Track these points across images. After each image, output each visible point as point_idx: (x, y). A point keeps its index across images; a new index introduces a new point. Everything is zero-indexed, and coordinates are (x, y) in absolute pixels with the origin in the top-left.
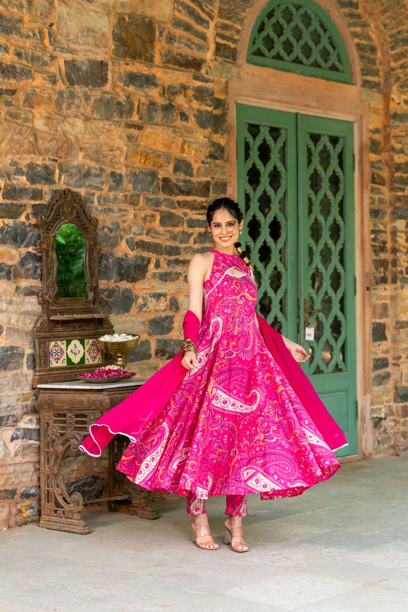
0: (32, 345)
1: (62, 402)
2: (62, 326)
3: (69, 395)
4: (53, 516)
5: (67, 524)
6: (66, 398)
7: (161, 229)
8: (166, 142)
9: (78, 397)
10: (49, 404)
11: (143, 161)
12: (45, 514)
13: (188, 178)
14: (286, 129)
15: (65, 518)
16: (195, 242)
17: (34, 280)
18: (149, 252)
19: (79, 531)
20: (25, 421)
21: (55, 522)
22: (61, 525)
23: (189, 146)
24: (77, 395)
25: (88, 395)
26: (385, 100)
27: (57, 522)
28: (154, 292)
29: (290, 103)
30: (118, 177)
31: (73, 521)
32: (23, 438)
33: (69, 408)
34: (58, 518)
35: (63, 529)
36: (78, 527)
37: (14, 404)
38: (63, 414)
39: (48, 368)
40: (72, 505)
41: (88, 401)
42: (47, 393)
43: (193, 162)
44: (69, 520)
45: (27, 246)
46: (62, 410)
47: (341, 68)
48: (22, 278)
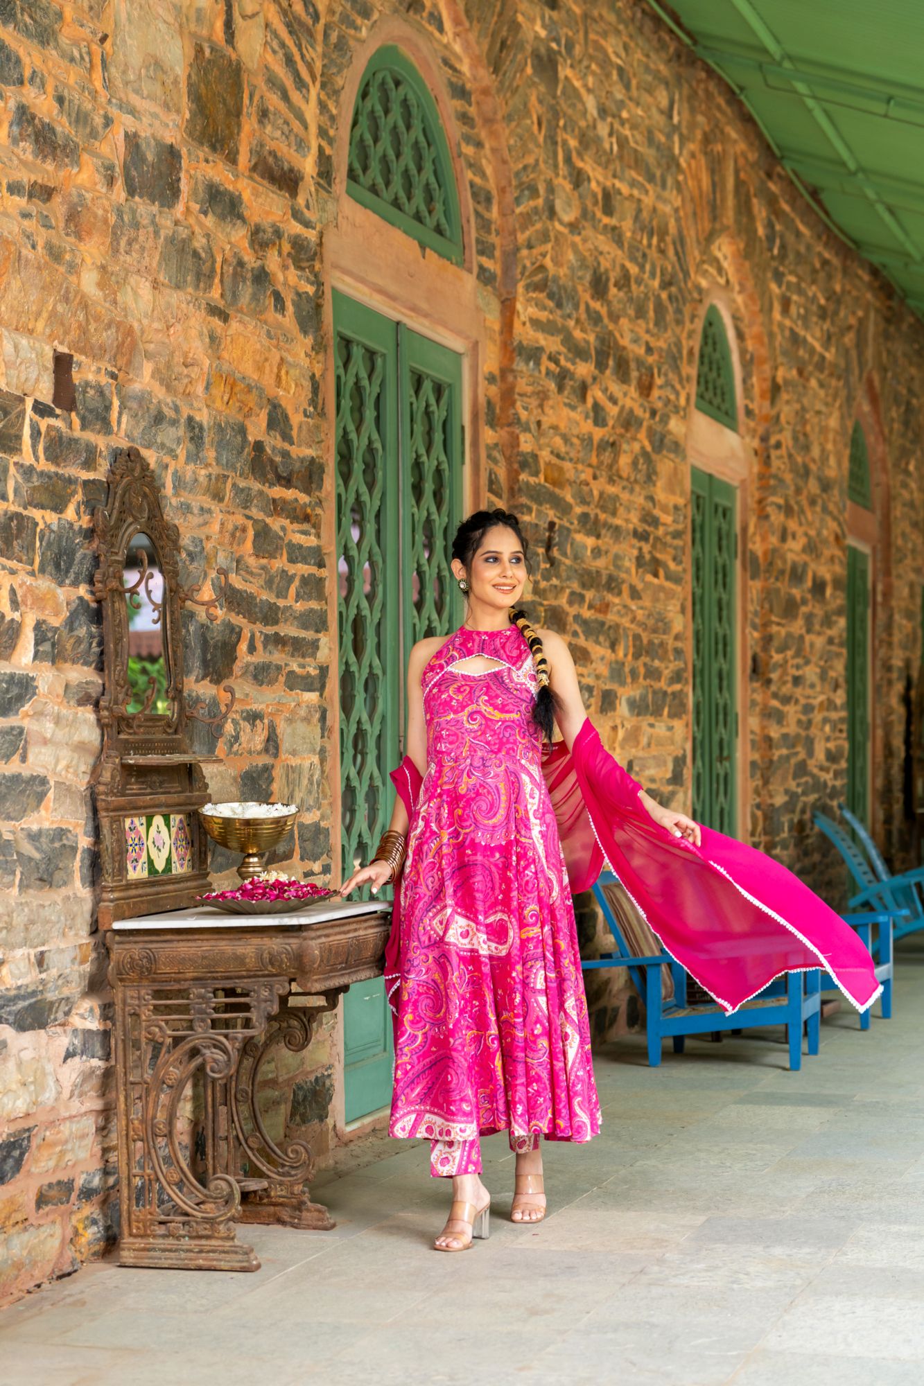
0: (90, 828)
1: (183, 961)
2: (137, 782)
3: (199, 944)
4: (154, 1237)
5: (201, 1252)
6: (192, 951)
7: (252, 561)
8: (258, 358)
9: (226, 946)
10: (142, 967)
11: (226, 398)
12: (131, 1235)
13: (286, 446)
14: (384, 355)
15: (191, 1238)
16: (298, 597)
17: (85, 668)
18: (238, 614)
19: (237, 1265)
20: (81, 1011)
21: (164, 1250)
22: (183, 1255)
23: (287, 373)
24: (224, 943)
25: (256, 941)
26: (502, 312)
27: (170, 1251)
28: (248, 708)
29: (393, 298)
30: (197, 430)
31: (213, 1242)
32: (82, 1054)
33: (200, 975)
34: (171, 1241)
35: (192, 1264)
36: (233, 1256)
37: (68, 971)
38: (179, 991)
39: (124, 882)
40: (212, 1206)
41: (260, 957)
42: (136, 942)
43: (290, 412)
44: (203, 1242)
45: (75, 584)
46: (178, 981)
47: (448, 233)
48: (66, 661)
